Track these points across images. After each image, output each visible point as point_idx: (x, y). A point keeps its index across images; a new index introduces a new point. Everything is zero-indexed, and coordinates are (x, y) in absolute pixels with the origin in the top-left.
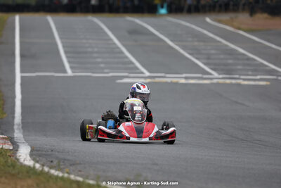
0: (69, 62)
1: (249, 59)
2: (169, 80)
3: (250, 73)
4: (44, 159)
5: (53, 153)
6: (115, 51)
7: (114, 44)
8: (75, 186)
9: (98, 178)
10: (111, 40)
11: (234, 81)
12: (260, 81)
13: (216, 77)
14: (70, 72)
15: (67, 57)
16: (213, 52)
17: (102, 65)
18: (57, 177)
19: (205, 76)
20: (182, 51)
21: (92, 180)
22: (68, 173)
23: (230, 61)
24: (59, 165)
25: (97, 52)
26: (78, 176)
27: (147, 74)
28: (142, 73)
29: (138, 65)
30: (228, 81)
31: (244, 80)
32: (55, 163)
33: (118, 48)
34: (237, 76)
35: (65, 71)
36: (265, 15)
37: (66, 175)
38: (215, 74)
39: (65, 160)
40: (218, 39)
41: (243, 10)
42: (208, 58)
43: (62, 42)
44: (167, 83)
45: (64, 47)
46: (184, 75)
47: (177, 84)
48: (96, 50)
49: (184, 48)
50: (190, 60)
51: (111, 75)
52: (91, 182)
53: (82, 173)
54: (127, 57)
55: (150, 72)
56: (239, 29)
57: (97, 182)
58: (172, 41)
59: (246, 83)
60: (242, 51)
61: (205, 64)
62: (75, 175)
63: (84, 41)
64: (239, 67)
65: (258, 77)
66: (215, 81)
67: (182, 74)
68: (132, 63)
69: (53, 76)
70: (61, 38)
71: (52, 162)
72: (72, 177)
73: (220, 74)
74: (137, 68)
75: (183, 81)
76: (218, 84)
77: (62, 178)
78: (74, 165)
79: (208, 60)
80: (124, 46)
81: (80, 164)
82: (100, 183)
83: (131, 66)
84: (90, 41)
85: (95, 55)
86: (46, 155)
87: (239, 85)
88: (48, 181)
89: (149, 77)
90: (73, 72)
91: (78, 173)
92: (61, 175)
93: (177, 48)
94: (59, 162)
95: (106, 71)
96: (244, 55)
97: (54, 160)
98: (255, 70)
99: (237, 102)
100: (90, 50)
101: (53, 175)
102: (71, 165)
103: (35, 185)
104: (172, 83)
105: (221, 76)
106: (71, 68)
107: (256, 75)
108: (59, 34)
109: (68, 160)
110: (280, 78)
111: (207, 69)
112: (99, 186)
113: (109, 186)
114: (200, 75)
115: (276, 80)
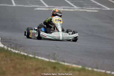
1: (89, 1)
3: (90, 7)
4: (7, 43)
8: (23, 58)
11: (83, 10)
12: (94, 10)
14: (14, 5)
17: (28, 2)
18: (15, 53)
19: (71, 8)
23: (82, 2)
27: (47, 6)
28: (45, 6)
29: (43, 2)
30: (81, 10)
31: (88, 9)
34: (84, 8)
35: (12, 4)
38: (75, 7)
39: (17, 44)
46: (63, 7)
51: (32, 6)
52: (31, 56)
53: (26, 51)
59: (89, 11)
61: (71, 2)
65: (94, 8)
66: (76, 10)
67: (61, 6)
69: (7, 6)
71: (11, 45)
72: (22, 53)
73: (77, 7)
74: (42, 4)
77: (17, 54)
78: (21, 46)
79: (73, 1)
81: (24, 46)
86: (8, 41)
87: (86, 12)
88: (11, 55)
89: (47, 8)
90: (16, 4)
91: (24, 51)
95: (30, 4)
97: (12, 44)
102: (20, 47)
103: (5, 57)
109: (18, 44)
110: (103, 9)
111: (72, 5)
112: (35, 58)
113: (40, 58)
114: (69, 7)
115: (101, 10)
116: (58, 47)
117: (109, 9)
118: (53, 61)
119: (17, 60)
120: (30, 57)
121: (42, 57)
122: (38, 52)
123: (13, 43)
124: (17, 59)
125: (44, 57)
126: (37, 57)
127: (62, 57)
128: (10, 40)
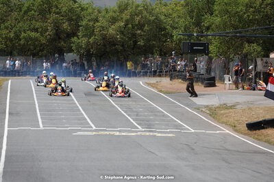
1: (164, 115)
2: (107, 133)
3: (163, 127)
12: (169, 134)
13: (141, 130)
14: (41, 127)
20: (120, 109)
27: (94, 128)
28: (91, 127)
30: (148, 133)
31: (159, 132)
35: (38, 126)
36: (180, 80)
38: (140, 128)
41: (166, 76)
42: (137, 115)
44: (106, 135)
46: (119, 129)
47: (113, 135)
51: (69, 128)
56: (161, 91)
59: (159, 135)
65: (169, 130)
66: (139, 133)
67: (117, 128)
69: (30, 129)
73: (143, 128)
75: (118, 134)
84: (58, 102)
85: (61, 112)
87: (155, 136)
89: (95, 131)
90: (44, 127)
95: (66, 126)
98: (167, 125)
100: (57, 108)
104: (110, 134)
105: (144, 130)
110: (183, 131)
117: (193, 131)
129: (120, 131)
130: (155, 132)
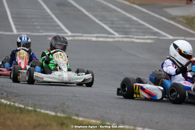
0: (15, 25)
1: (140, 24)
2: (85, 38)
3: (141, 34)
5: (3, 87)
6: (47, 18)
7: (47, 12)
8: (18, 111)
9: (34, 106)
10: (44, 9)
11: (129, 40)
12: (148, 39)
13: (117, 37)
14: (15, 32)
15: (14, 21)
16: (116, 19)
17: (38, 27)
18: (6, 105)
19: (110, 36)
20: (94, 18)
21: (31, 107)
22: (14, 102)
23: (127, 26)
24: (7, 96)
25: (35, 18)
26: (21, 104)
27: (70, 34)
28: (66, 33)
29: (63, 27)
30: (126, 40)
32: (5, 94)
33: (49, 15)
34: (131, 36)
35: (12, 31)
37: (12, 103)
38: (117, 35)
39: (12, 93)
40: (119, 10)
42: (112, 24)
43: (10, 11)
44: (83, 40)
45: (11, 14)
46: (95, 35)
47: (90, 41)
48: (34, 16)
49: (96, 16)
50: (99, 25)
51: (44, 34)
52: (30, 108)
53: (24, 102)
54: (55, 22)
55: (72, 32)
56: (134, 3)
57: (34, 108)
58: (88, 11)
60: (135, 18)
61: (110, 27)
62: (19, 104)
63: (26, 10)
64: (133, 30)
65: (146, 37)
66: (116, 39)
67: (93, 34)
68: (59, 26)
69: (3, 34)
70: (9, 8)
71: (2, 94)
72: (17, 105)
73: (120, 34)
74: (62, 30)
75: (94, 39)
76: (118, 41)
77: (10, 105)
78: (18, 96)
79: (112, 25)
80: (54, 14)
81: (22, 96)
82: (36, 109)
83: (58, 28)
84: (30, 10)
85: (34, 20)
87: (133, 42)
89: (71, 36)
90: (18, 32)
91: (21, 102)
92: (8, 103)
93: (90, 16)
94: (8, 94)
95: (41, 31)
96: (136, 21)
97: (4, 93)
98: (144, 32)
99: (131, 54)
100: (30, 16)
101: (3, 103)
102: (16, 96)
104: (87, 40)
105: (121, 36)
106: (17, 29)
107: (144, 36)
108: (8, 5)
109: (14, 93)
110: (161, 38)
111: (111, 31)
112: (35, 111)
113: (42, 111)
114: (106, 35)
115: (158, 39)
116: (76, 97)
117: (171, 37)
118: (62, 115)
119: (8, 115)
120: (29, 111)
121: (47, 110)
122: (43, 103)
123: (6, 91)
124: (9, 113)
125: (50, 111)
126: (38, 110)
127: (79, 110)
128: (2, 86)
129: (97, 37)
130: (133, 38)
